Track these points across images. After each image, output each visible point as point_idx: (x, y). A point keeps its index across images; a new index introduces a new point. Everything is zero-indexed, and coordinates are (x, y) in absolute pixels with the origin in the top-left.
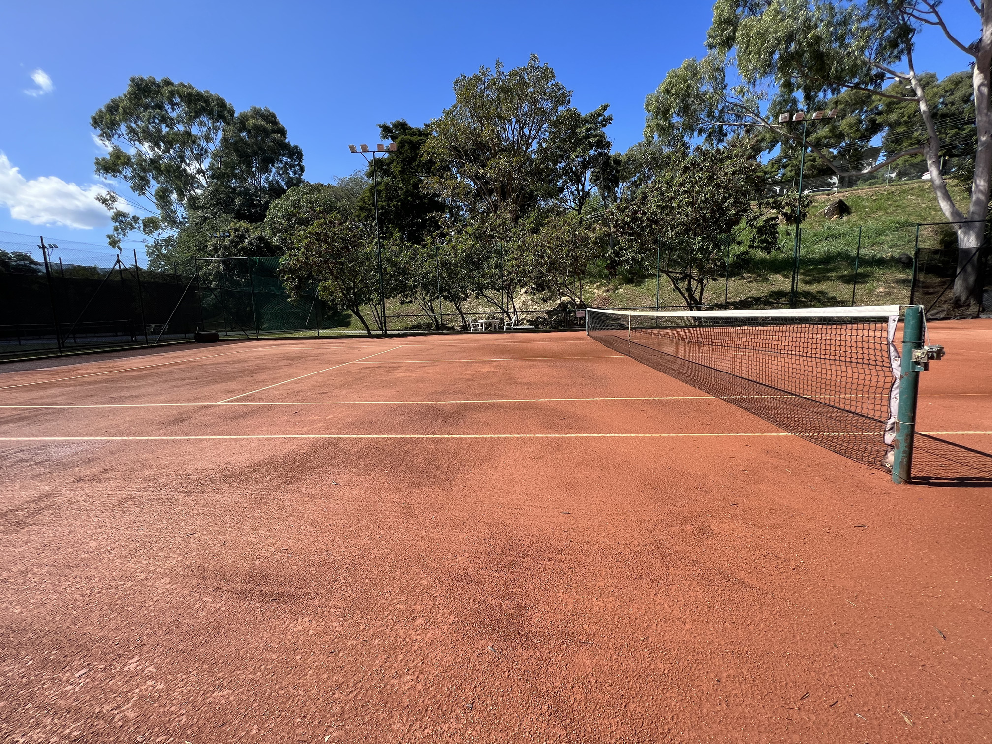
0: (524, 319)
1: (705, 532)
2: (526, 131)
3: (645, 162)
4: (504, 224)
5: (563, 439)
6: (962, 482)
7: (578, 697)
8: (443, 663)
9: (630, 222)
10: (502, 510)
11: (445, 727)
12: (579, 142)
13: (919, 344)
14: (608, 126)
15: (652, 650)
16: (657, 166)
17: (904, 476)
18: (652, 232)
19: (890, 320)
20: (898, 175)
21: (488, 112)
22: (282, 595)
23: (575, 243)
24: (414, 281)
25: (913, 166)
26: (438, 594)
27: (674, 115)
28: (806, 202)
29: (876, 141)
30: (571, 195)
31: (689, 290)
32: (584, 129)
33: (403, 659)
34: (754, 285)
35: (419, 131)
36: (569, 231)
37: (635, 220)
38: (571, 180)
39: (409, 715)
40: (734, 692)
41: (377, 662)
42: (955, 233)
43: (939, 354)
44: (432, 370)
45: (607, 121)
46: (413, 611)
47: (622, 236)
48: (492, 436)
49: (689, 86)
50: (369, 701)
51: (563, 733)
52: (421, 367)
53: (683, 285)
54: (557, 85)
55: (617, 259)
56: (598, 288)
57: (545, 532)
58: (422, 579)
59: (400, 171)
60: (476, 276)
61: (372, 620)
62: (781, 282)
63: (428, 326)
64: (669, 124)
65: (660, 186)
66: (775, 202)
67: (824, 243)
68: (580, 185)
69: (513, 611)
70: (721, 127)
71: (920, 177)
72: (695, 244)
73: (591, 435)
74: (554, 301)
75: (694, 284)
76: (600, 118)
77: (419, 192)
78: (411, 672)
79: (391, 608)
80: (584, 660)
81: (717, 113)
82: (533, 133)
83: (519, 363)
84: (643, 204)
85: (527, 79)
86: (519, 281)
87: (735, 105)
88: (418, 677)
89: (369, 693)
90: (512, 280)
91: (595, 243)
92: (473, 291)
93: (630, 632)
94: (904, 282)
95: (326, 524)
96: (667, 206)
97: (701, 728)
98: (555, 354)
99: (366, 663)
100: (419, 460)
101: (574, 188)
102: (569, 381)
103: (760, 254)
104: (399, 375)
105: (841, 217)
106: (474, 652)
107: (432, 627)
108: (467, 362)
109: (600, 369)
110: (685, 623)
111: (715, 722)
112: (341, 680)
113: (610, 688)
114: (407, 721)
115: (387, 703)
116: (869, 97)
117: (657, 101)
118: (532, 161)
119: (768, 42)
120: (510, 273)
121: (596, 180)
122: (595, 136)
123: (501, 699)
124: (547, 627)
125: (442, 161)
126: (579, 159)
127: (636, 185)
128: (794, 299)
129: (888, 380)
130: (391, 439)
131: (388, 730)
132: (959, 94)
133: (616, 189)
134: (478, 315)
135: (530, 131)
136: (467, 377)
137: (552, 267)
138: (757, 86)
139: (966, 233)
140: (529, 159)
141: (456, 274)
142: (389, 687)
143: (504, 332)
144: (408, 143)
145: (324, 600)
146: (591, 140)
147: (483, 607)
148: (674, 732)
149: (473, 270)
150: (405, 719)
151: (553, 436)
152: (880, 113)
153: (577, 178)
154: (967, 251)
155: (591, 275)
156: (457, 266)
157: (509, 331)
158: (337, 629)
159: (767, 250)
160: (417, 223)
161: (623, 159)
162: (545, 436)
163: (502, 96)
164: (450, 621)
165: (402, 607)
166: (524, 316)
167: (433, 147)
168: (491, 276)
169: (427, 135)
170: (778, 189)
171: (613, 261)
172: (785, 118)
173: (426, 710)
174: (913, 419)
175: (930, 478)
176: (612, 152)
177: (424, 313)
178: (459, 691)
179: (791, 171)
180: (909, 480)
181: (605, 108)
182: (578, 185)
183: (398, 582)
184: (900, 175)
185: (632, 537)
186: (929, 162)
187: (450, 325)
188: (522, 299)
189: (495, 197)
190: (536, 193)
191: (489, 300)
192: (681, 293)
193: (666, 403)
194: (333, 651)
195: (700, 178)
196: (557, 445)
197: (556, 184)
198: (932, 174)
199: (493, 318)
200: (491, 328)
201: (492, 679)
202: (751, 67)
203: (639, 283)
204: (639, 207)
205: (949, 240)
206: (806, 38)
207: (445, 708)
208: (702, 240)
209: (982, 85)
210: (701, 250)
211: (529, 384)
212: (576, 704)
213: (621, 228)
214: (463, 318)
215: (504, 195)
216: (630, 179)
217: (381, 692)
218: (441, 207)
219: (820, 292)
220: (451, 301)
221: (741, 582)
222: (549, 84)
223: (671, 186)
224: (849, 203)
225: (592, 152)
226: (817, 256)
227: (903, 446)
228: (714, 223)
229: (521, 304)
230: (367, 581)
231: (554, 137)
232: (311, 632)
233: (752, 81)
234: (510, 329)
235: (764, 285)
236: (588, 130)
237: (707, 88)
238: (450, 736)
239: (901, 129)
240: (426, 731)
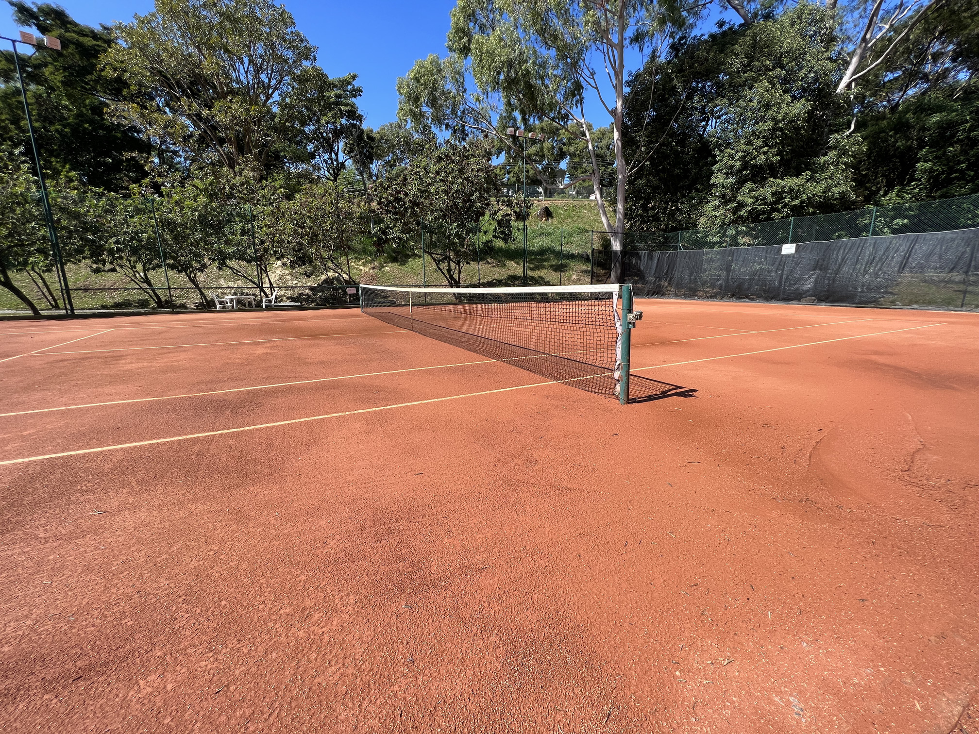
0: (284, 296)
1: (531, 461)
2: (263, 77)
3: (398, 144)
4: (247, 183)
5: (386, 411)
6: (650, 398)
7: (496, 609)
8: (365, 639)
9: (394, 201)
10: (354, 487)
11: (396, 688)
12: (329, 107)
13: (630, 311)
14: (358, 97)
15: (532, 554)
16: (409, 150)
17: (626, 399)
18: (414, 214)
19: (614, 295)
20: (576, 193)
21: (209, 39)
22: (90, 667)
23: (338, 216)
24: (117, 242)
25: (585, 188)
26: (324, 583)
27: (424, 105)
28: (529, 205)
29: (564, 165)
30: (324, 163)
31: (449, 270)
32: (333, 94)
33: (318, 656)
34: (496, 269)
35: (92, 32)
36: (332, 202)
37: (398, 200)
38: (323, 147)
39: (352, 699)
40: (590, 559)
41: (287, 673)
42: (610, 240)
43: (640, 316)
44: (182, 356)
45: (357, 92)
46: (304, 609)
47: (386, 214)
48: (307, 419)
49: (435, 80)
50: (298, 712)
51: (497, 639)
52: (161, 354)
53: (444, 266)
54: (298, 35)
55: (384, 237)
56: (364, 265)
57: (407, 495)
58: (297, 576)
59: (62, 82)
60: (216, 242)
61: (255, 638)
62: (515, 268)
63: (143, 304)
64: (421, 113)
65: (418, 170)
66: (509, 201)
67: (539, 239)
68: (333, 154)
69: (410, 569)
70: (463, 126)
71: (588, 197)
72: (452, 229)
73: (411, 404)
74: (317, 276)
75: (453, 265)
76: (349, 87)
77: (103, 119)
78: (333, 663)
79: (274, 617)
80: (488, 581)
81: (459, 114)
82: (273, 82)
83: (298, 342)
84: (405, 185)
85: (259, 15)
86: (275, 252)
87: (473, 109)
88: (344, 664)
89: (294, 704)
90: (266, 250)
91: (361, 218)
92: (214, 260)
93: (512, 548)
94: (586, 272)
95: (115, 563)
96: (426, 191)
97: (581, 589)
98: (336, 332)
99: (273, 681)
100: (223, 459)
101: (326, 156)
102: (365, 357)
103: (499, 244)
104: (128, 367)
105: (547, 220)
106: (391, 617)
107: (334, 614)
108: (229, 345)
109: (390, 343)
110: (544, 527)
111: (587, 582)
112: (248, 712)
113: (515, 592)
114: (353, 704)
115: (321, 702)
116: (558, 129)
117: (408, 87)
118: (273, 116)
119: (496, 62)
120: (262, 242)
121: (350, 151)
122: (346, 105)
123: (436, 641)
124: (447, 570)
125: (140, 85)
126: (329, 125)
127: (390, 165)
128: (525, 281)
129: (615, 336)
130: (164, 443)
131: (337, 723)
132: (604, 143)
133: (371, 165)
134: (220, 291)
135: (270, 80)
136: (240, 361)
137: (314, 239)
138: (490, 98)
139: (615, 241)
140: (269, 111)
141: (186, 237)
142: (315, 688)
143: (263, 310)
144: (73, 43)
145: (168, 646)
146: (342, 108)
147: (379, 578)
148: (567, 600)
149: (212, 234)
150: (350, 705)
151: (374, 409)
152: (564, 144)
153: (329, 146)
154: (616, 252)
155: (355, 251)
156: (187, 228)
157: (269, 308)
158: (209, 667)
159: (505, 240)
160: (105, 164)
161: (375, 135)
162: (365, 411)
163: (227, 24)
164: (352, 601)
165: (287, 611)
166: (282, 293)
167: (122, 62)
168: (238, 244)
169: (109, 42)
170: (505, 190)
171: (380, 239)
172: (511, 132)
173: (369, 685)
174: (629, 361)
175: (635, 399)
176: (365, 126)
177: (133, 285)
178: (394, 654)
179: (513, 177)
180: (629, 401)
181: (354, 77)
182: (331, 153)
183: (269, 589)
184: (578, 193)
185: (482, 479)
186: (595, 188)
187: (179, 303)
188: (279, 272)
189: (229, 148)
190: (282, 154)
191: (235, 272)
192: (443, 273)
193: (462, 369)
194: (217, 690)
195: (453, 170)
196: (381, 417)
197: (305, 147)
198: (596, 196)
199: (242, 294)
200: (244, 305)
201: (420, 630)
202: (484, 80)
203: (403, 263)
204: (401, 188)
205: (607, 244)
206: (521, 69)
207: (386, 674)
208: (457, 227)
209: (618, 139)
210: (458, 235)
211: (322, 363)
212: (497, 614)
213: (386, 206)
214: (202, 293)
215: (241, 149)
216: (384, 158)
217: (308, 697)
218: (146, 147)
219: (540, 277)
220: (180, 272)
221: (567, 488)
222: (289, 30)
223: (427, 172)
224: (551, 210)
225: (344, 121)
226: (535, 249)
227: (624, 379)
228: (466, 212)
229: (277, 278)
230: (223, 603)
231: (300, 94)
232: (169, 687)
233: (485, 92)
234: (271, 306)
235: (504, 270)
236: (338, 96)
237: (449, 86)
238: (405, 693)
239: (577, 160)
240: (378, 701)
